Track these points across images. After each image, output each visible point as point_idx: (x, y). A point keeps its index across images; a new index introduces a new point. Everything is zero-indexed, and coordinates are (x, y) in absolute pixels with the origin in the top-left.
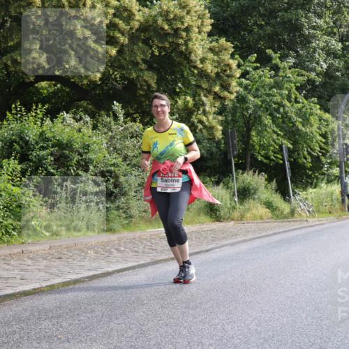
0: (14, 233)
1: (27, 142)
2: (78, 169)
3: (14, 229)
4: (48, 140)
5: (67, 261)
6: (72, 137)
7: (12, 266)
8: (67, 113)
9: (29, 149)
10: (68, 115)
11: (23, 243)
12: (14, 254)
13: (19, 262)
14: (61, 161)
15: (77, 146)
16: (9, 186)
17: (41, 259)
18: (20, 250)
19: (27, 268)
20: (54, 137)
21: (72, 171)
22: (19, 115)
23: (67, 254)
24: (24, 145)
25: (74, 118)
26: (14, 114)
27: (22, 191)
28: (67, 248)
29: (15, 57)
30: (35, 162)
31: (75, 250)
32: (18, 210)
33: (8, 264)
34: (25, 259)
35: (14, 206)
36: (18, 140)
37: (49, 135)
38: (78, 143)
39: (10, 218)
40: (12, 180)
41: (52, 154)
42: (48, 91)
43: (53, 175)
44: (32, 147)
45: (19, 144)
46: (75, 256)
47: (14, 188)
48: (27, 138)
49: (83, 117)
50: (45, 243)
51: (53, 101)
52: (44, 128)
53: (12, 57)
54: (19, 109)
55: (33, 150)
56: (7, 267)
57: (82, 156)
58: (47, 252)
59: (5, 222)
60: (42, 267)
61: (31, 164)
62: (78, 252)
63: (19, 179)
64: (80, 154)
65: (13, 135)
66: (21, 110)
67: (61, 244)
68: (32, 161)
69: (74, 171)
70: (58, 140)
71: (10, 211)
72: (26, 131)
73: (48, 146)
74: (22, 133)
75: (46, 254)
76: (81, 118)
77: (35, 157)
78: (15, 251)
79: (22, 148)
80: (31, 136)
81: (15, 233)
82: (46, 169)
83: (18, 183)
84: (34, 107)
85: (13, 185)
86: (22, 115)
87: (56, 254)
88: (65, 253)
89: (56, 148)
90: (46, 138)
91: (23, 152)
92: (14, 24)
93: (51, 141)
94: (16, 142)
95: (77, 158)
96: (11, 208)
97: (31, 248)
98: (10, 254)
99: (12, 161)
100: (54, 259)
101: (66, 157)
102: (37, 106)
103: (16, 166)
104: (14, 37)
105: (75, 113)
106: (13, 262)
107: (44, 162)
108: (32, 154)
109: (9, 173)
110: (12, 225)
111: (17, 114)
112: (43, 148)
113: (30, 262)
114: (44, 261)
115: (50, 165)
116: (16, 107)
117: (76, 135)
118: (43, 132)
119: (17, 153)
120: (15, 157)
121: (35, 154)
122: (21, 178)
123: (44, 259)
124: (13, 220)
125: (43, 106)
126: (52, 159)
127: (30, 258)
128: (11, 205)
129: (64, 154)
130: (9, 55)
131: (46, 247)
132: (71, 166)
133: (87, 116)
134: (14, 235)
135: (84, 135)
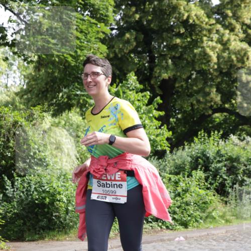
0: (200, 221)
1: (208, 158)
2: (243, 176)
3: (201, 218)
4: (222, 156)
5: (241, 243)
6: (239, 153)
7: (203, 245)
8: (234, 135)
9: (209, 163)
10: (235, 137)
11: (207, 228)
12: (202, 236)
13: (207, 243)
14: (232, 170)
15: (243, 160)
16: (197, 189)
17: (222, 241)
18: (206, 233)
19: (214, 247)
20: (226, 154)
21: (240, 177)
22: (203, 139)
23: (239, 237)
24: (206, 160)
25: (239, 139)
26: (199, 139)
27: (206, 192)
28: (238, 232)
29: (199, 98)
30: (213, 172)
31: (244, 234)
32: (203, 205)
33: (201, 244)
34: (211, 241)
35: (201, 202)
36: (201, 156)
37: (223, 152)
38: (243, 158)
39: (198, 211)
40: (199, 185)
41: (225, 166)
42: (219, 119)
43: (226, 180)
44: (211, 161)
45: (202, 159)
46: (246, 239)
47: (200, 191)
48: (208, 155)
49: (246, 138)
50: (222, 228)
51: (224, 126)
52: (220, 148)
53: (197, 98)
54: (203, 135)
55: (212, 163)
56: (200, 246)
57: (246, 167)
58: (224, 235)
59: (195, 214)
60: (224, 247)
61: (211, 173)
62: (246, 236)
63: (203, 184)
64: (245, 165)
65: (198, 153)
66: (204, 136)
67: (233, 229)
68: (211, 171)
69: (241, 177)
70: (230, 156)
71: (198, 206)
72: (208, 150)
73: (222, 160)
74: (205, 151)
75: (224, 236)
76: (244, 139)
77: (213, 168)
78: (203, 234)
79: (204, 162)
80: (211, 154)
81: (202, 221)
82: (221, 177)
83: (203, 187)
84: (212, 133)
85: (200, 189)
86: (205, 139)
87: (231, 237)
88: (238, 236)
89: (229, 162)
90: (221, 154)
91: (205, 165)
92: (199, 75)
93: (225, 156)
94: (200, 158)
95: (243, 168)
96: (198, 204)
97: (213, 232)
98: (200, 236)
99: (199, 172)
100: (231, 241)
101: (235, 167)
102: (214, 132)
103: (201, 175)
104: (198, 84)
105: (240, 135)
106: (203, 242)
107: (220, 171)
108: (211, 166)
109: (197, 180)
110: (199, 215)
111: (201, 139)
112: (219, 162)
113: (214, 243)
114: (225, 243)
115: (224, 173)
116: (201, 134)
117: (242, 151)
118: (219, 150)
119: (202, 166)
120: (201, 169)
121: (213, 166)
122: (204, 183)
123: (224, 241)
124: (200, 212)
125: (219, 132)
126: (225, 169)
127: (214, 240)
128: (199, 202)
129: (234, 165)
130: (194, 97)
131: (224, 231)
132: (238, 174)
133: (249, 137)
134: (201, 223)
135: (248, 152)
